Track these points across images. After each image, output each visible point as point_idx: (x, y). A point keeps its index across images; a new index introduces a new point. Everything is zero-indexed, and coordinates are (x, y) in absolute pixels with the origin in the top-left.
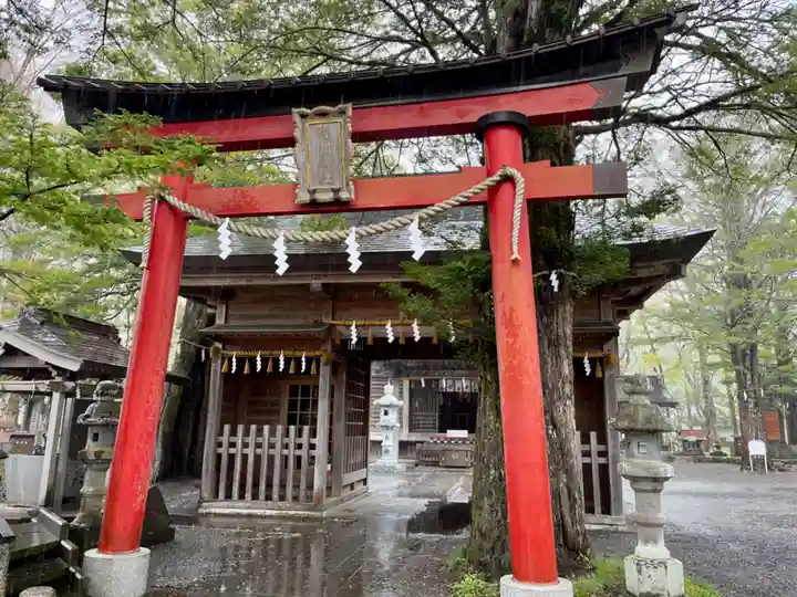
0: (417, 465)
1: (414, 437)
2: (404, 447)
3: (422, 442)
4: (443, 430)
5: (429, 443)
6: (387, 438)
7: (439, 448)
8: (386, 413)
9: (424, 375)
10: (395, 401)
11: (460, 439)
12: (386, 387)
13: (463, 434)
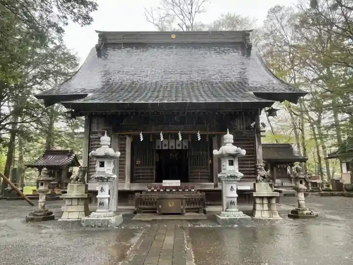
0: (135, 213)
1: (135, 187)
2: (124, 196)
3: (141, 192)
4: (159, 180)
5: (147, 192)
6: (102, 190)
7: (156, 196)
8: (102, 165)
9: (143, 131)
10: (111, 152)
11: (174, 187)
12: (102, 138)
13: (177, 183)
